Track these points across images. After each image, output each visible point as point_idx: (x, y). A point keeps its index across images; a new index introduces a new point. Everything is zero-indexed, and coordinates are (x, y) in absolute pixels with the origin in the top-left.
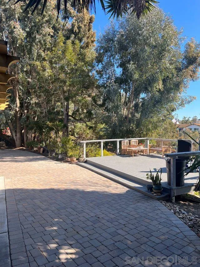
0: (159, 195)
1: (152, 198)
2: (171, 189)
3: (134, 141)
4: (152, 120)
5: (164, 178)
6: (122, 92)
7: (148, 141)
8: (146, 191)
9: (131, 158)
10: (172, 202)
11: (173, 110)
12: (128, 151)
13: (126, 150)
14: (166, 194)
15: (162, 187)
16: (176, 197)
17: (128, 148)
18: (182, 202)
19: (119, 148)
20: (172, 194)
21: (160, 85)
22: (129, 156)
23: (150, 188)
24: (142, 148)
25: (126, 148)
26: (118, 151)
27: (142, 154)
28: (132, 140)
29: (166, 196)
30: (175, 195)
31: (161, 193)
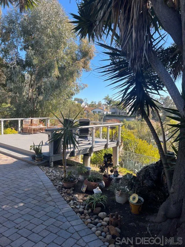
0: (40, 162)
1: (33, 165)
2: (49, 157)
3: (36, 120)
4: (52, 102)
5: (46, 149)
6: (26, 74)
7: (49, 120)
8: (31, 160)
9: (31, 135)
10: (50, 166)
11: (72, 95)
12: (28, 129)
13: (27, 128)
14: (45, 161)
15: (43, 156)
16: (53, 162)
17: (28, 127)
18: (60, 166)
19: (21, 127)
20: (50, 160)
21: (56, 72)
22: (29, 134)
23: (34, 157)
24: (41, 126)
25: (27, 127)
26: (20, 129)
27: (42, 131)
28: (33, 119)
29: (45, 162)
30: (53, 161)
31: (42, 160)
